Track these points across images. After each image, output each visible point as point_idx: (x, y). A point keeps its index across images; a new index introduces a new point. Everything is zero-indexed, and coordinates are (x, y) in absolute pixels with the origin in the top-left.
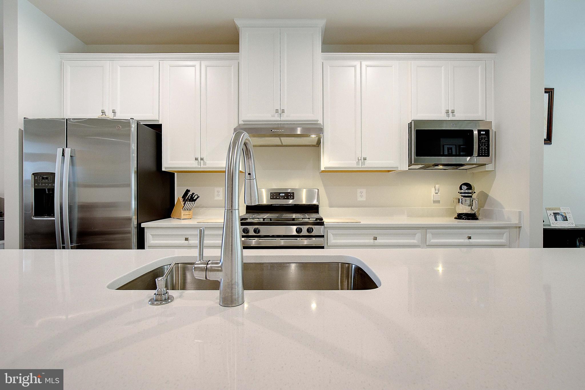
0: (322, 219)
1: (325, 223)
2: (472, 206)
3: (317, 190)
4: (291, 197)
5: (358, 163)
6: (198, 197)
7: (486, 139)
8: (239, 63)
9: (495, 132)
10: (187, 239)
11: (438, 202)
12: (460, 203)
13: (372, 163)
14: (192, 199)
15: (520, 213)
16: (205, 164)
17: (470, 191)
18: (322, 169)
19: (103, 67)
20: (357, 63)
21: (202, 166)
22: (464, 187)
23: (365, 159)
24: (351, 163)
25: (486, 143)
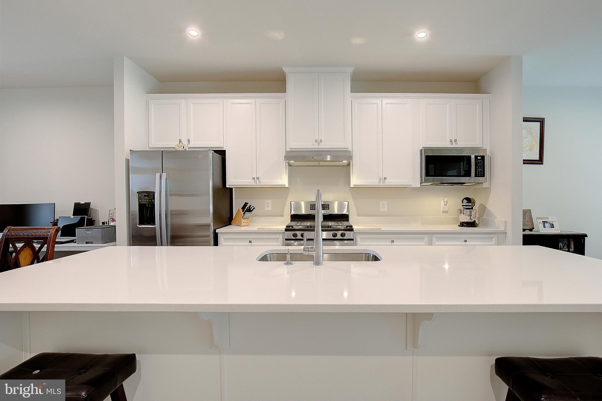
0: (352, 227)
1: (354, 229)
2: (471, 216)
3: (347, 202)
4: (326, 208)
5: (380, 182)
6: (254, 208)
7: (482, 163)
8: (285, 101)
9: (490, 157)
10: (250, 242)
11: (447, 212)
12: (462, 214)
13: (391, 181)
14: (249, 210)
15: (506, 222)
16: (260, 182)
17: (470, 204)
18: (352, 186)
19: (179, 104)
20: (378, 101)
21: (258, 184)
22: (465, 201)
23: (385, 178)
24: (373, 181)
25: (482, 166)
